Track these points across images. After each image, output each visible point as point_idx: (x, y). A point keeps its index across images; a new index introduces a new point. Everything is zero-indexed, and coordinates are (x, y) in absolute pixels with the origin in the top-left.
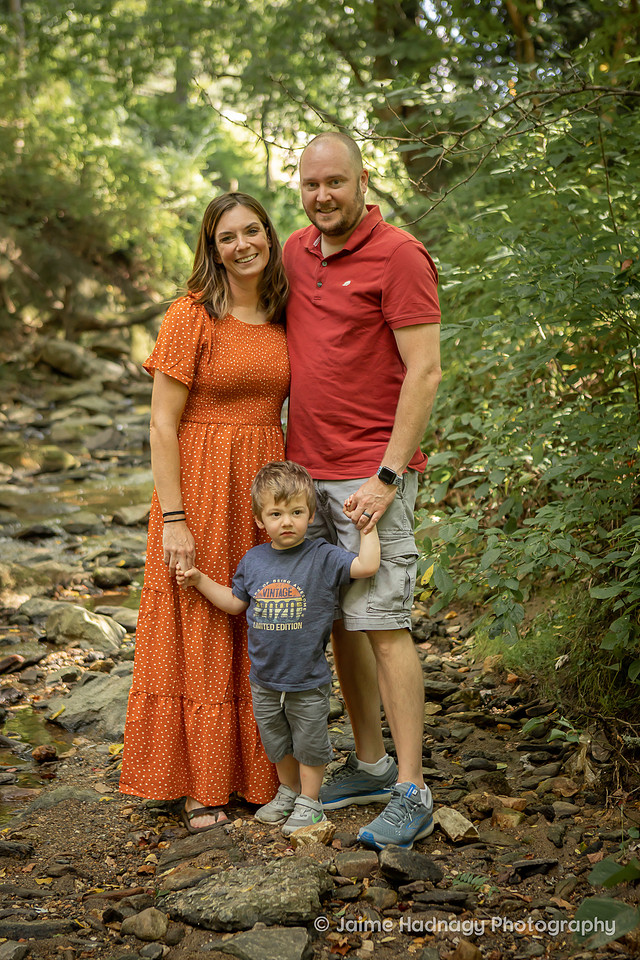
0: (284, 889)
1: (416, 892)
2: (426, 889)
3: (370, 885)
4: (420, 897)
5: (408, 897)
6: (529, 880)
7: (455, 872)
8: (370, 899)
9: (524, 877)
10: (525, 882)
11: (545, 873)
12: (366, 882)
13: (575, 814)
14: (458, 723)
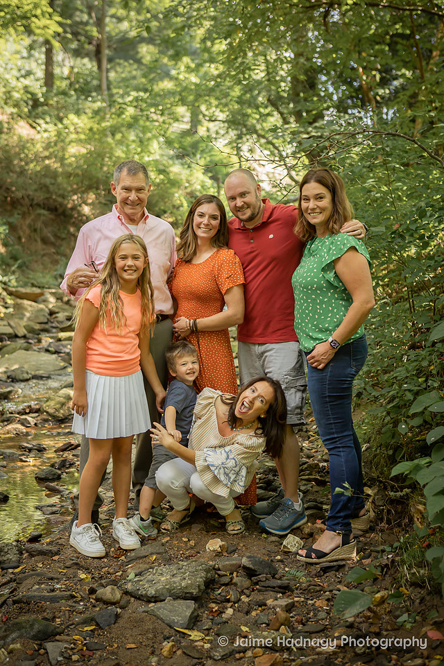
0: (185, 579)
1: (260, 581)
2: (267, 579)
3: (237, 576)
4: (262, 584)
5: (257, 583)
6: (328, 574)
7: (287, 569)
8: (235, 584)
9: (325, 573)
10: (325, 575)
11: (337, 571)
12: (235, 574)
13: (361, 536)
14: (304, 482)
